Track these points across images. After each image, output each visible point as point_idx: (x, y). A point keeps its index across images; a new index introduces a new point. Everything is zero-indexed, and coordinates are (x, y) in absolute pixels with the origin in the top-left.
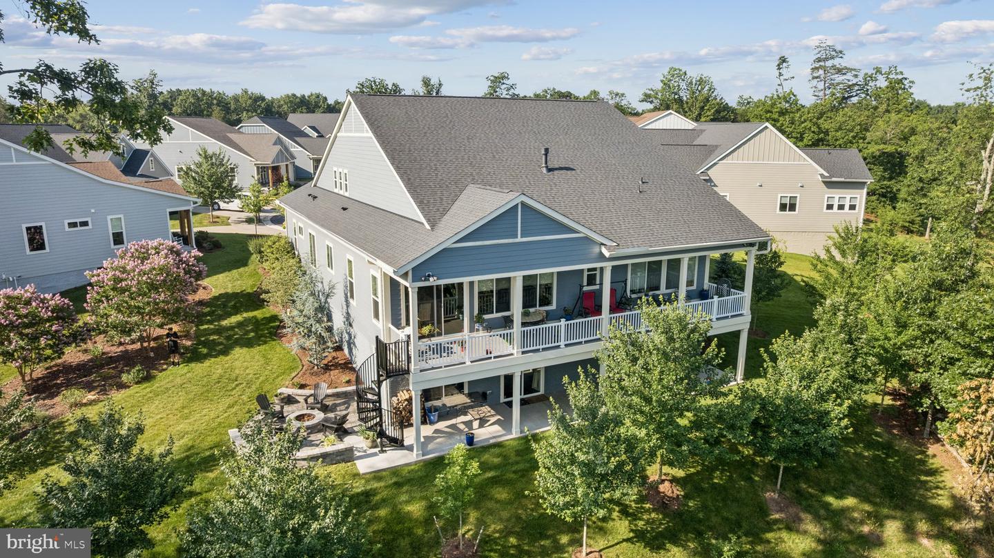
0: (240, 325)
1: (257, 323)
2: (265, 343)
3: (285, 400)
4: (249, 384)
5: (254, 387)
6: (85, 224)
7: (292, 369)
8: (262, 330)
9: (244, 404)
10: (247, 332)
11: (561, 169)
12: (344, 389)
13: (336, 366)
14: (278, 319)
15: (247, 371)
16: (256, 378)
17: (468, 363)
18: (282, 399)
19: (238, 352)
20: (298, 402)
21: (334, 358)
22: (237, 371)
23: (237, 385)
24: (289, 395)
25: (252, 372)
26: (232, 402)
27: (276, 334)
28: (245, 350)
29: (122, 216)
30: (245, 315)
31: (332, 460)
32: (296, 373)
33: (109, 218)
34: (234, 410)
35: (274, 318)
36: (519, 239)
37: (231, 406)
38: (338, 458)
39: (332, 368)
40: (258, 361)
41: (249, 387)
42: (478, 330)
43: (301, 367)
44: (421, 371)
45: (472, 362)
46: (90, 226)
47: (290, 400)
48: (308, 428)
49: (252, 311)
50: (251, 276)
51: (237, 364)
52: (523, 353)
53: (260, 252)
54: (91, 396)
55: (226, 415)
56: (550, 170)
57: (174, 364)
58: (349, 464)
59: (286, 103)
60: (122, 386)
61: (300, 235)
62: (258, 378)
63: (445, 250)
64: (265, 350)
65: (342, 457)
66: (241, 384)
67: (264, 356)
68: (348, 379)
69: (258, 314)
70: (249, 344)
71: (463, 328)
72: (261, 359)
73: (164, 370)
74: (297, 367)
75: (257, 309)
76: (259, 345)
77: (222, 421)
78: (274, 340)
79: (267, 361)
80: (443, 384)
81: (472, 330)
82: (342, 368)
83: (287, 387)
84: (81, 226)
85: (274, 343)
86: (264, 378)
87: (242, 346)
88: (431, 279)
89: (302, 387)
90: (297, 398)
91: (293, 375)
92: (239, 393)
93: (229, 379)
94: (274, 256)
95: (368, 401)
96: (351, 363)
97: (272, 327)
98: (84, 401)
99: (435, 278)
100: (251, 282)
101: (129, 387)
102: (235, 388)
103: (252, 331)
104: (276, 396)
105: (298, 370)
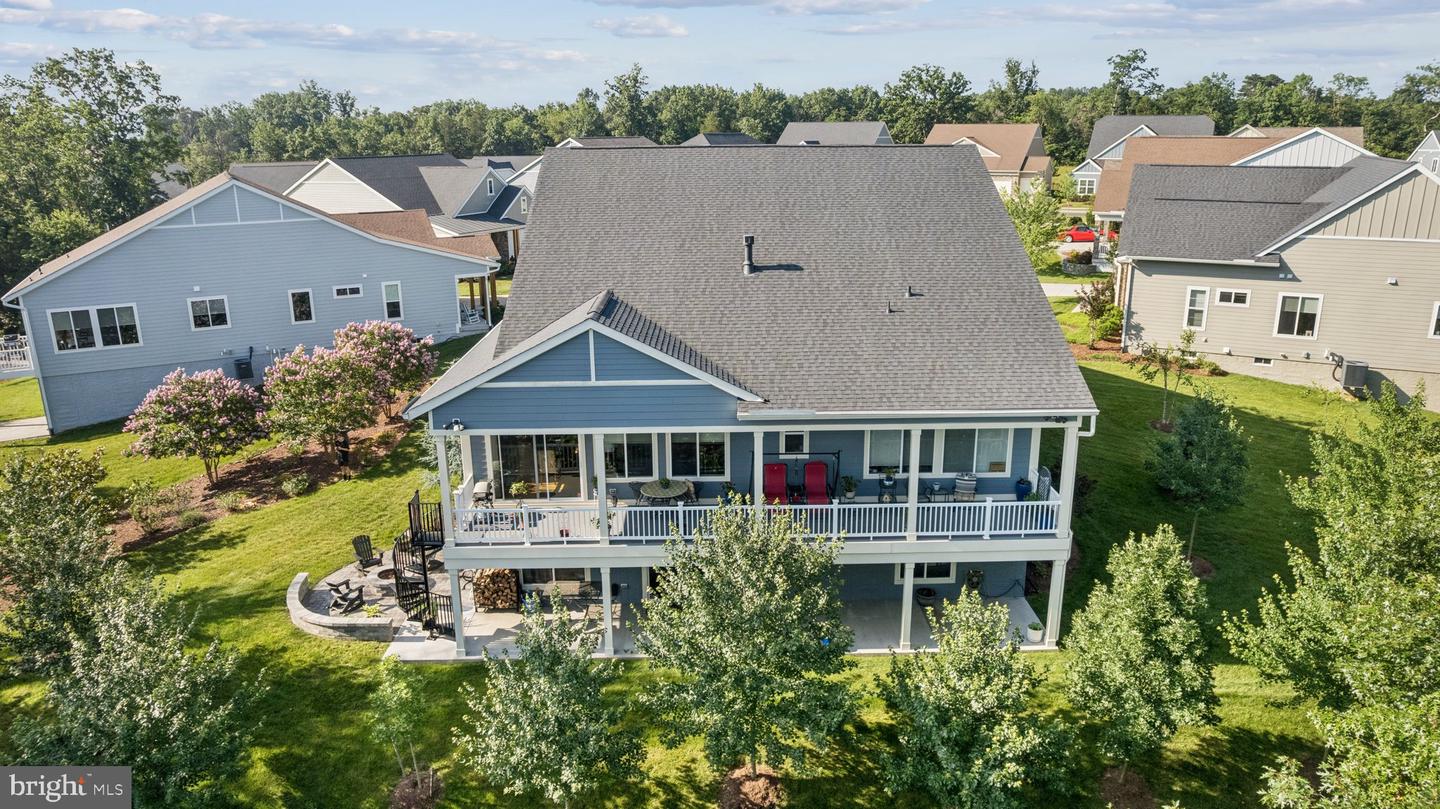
6: (355, 291)
11: (780, 267)
17: (527, 545)
29: (398, 283)
31: (363, 635)
33: (384, 284)
36: (593, 382)
38: (371, 634)
44: (457, 545)
45: (532, 544)
46: (361, 294)
54: (250, 503)
56: (754, 269)
57: (346, 477)
59: (818, 102)
60: (283, 496)
63: (475, 389)
65: (376, 634)
71: (580, 492)
73: (334, 483)
80: (553, 565)
81: (590, 496)
84: (351, 293)
98: (242, 506)
99: (461, 427)
101: (290, 497)
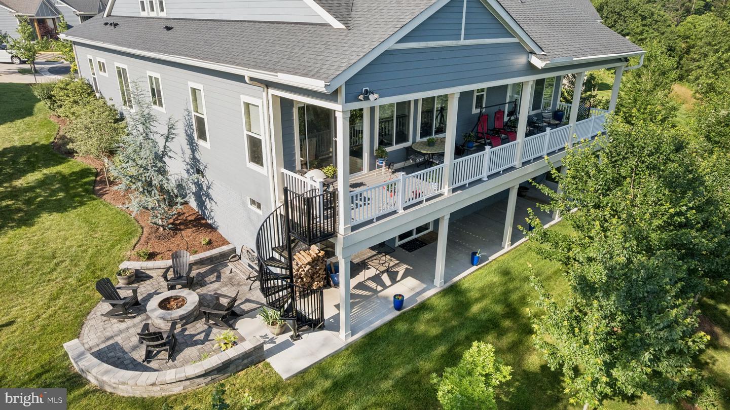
0: (42, 183)
1: (65, 181)
2: (82, 204)
3: (133, 278)
4: (75, 261)
5: (83, 265)
7: (130, 234)
8: (74, 188)
9: (74, 290)
10: (54, 193)
12: (208, 254)
13: (186, 224)
14: (92, 174)
15: (68, 243)
16: (83, 252)
17: (401, 212)
18: (129, 277)
19: (47, 220)
20: (150, 277)
21: (179, 214)
22: (53, 245)
23: (57, 264)
24: (137, 270)
25: (74, 243)
26: (55, 290)
27: (94, 192)
28: (56, 216)
30: (46, 171)
32: (136, 239)
34: (60, 302)
35: (85, 172)
36: (462, 41)
37: (54, 298)
38: (246, 361)
39: (182, 227)
40: (80, 228)
41: (76, 265)
42: (379, 167)
43: (140, 230)
44: (352, 230)
45: (404, 209)
47: (139, 277)
48: (182, 318)
49: (53, 166)
50: (42, 125)
51: (51, 235)
52: (454, 190)
53: (50, 97)
55: (50, 311)
58: (260, 365)
61: (102, 73)
62: (85, 251)
63: (387, 53)
64: (85, 213)
65: (250, 359)
66: (62, 262)
67: (86, 221)
68: (207, 239)
69: (64, 168)
70: (60, 207)
72: (83, 225)
74: (135, 231)
75: (60, 163)
76: (75, 208)
77: (46, 322)
78: (94, 199)
79: (93, 227)
81: (372, 167)
82: (194, 226)
83: (129, 260)
85: (95, 202)
86: (95, 250)
87: (51, 210)
88: (372, 97)
89: (151, 256)
90: (148, 272)
91: (134, 241)
92: (63, 275)
93: (43, 257)
94: (71, 99)
95: (277, 277)
96: (203, 219)
97: (86, 183)
99: (376, 96)
100: (44, 132)
102: (54, 270)
103: (60, 190)
104: (120, 274)
105: (139, 234)
